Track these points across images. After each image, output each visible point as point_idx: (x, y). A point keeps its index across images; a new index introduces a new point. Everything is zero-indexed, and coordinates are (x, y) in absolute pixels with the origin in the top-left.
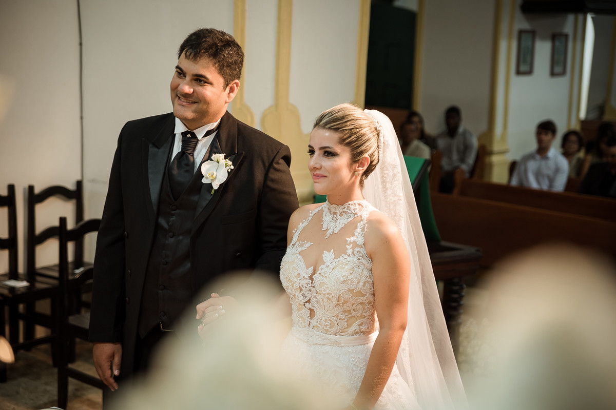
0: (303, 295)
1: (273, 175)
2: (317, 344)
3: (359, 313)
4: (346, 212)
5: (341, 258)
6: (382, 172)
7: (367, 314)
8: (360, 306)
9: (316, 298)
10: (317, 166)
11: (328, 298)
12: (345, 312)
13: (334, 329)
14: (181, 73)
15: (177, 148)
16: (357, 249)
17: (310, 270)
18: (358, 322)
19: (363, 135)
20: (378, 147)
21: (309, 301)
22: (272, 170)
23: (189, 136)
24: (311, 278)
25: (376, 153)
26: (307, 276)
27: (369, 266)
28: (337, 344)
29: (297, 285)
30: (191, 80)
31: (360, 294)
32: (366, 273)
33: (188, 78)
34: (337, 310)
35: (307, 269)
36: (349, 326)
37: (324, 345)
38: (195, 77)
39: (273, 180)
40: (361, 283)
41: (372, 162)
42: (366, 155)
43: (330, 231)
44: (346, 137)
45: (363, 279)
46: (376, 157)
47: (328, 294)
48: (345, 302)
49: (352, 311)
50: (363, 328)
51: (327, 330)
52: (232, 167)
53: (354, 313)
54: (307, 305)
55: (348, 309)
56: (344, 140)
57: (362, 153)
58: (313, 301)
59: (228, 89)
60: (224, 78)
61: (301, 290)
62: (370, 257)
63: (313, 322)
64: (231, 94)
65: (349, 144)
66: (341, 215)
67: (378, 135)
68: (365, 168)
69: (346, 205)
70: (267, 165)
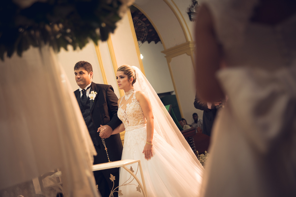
0: (124, 118)
1: (108, 93)
2: (132, 130)
3: (140, 118)
4: (130, 93)
5: (131, 104)
6: (139, 82)
7: (143, 117)
8: (140, 115)
9: (128, 117)
10: (119, 81)
11: (131, 115)
12: (136, 118)
13: (135, 124)
14: (76, 74)
15: (81, 95)
16: (135, 100)
17: (124, 110)
18: (141, 120)
19: (130, 71)
20: (135, 75)
21: (126, 119)
22: (108, 91)
23: (83, 90)
24: (125, 112)
25: (135, 76)
26: (124, 112)
27: (139, 104)
28: (137, 128)
29: (122, 116)
30: (79, 74)
31: (138, 112)
32: (138, 106)
33: (78, 74)
34: (134, 118)
35: (123, 110)
36: (139, 122)
37: (133, 129)
38: (80, 73)
39: (109, 94)
40: (138, 109)
41: (134, 79)
42: (132, 77)
43: (127, 99)
44: (126, 72)
45: (138, 108)
46: (135, 77)
47: (130, 114)
48: (135, 115)
49: (138, 117)
50: (143, 122)
51: (133, 125)
52: (97, 93)
53: (139, 118)
54: (126, 120)
55: (137, 117)
56: (125, 73)
57: (131, 76)
58: (127, 118)
59: (90, 75)
60: (87, 71)
61: (123, 117)
62: (138, 101)
63: (129, 124)
64: (91, 76)
65: (127, 74)
66: (129, 94)
67: (135, 72)
68: (132, 81)
69: (129, 91)
70: (106, 90)
